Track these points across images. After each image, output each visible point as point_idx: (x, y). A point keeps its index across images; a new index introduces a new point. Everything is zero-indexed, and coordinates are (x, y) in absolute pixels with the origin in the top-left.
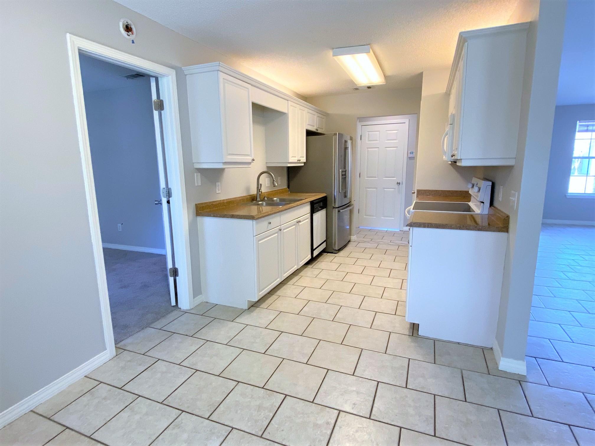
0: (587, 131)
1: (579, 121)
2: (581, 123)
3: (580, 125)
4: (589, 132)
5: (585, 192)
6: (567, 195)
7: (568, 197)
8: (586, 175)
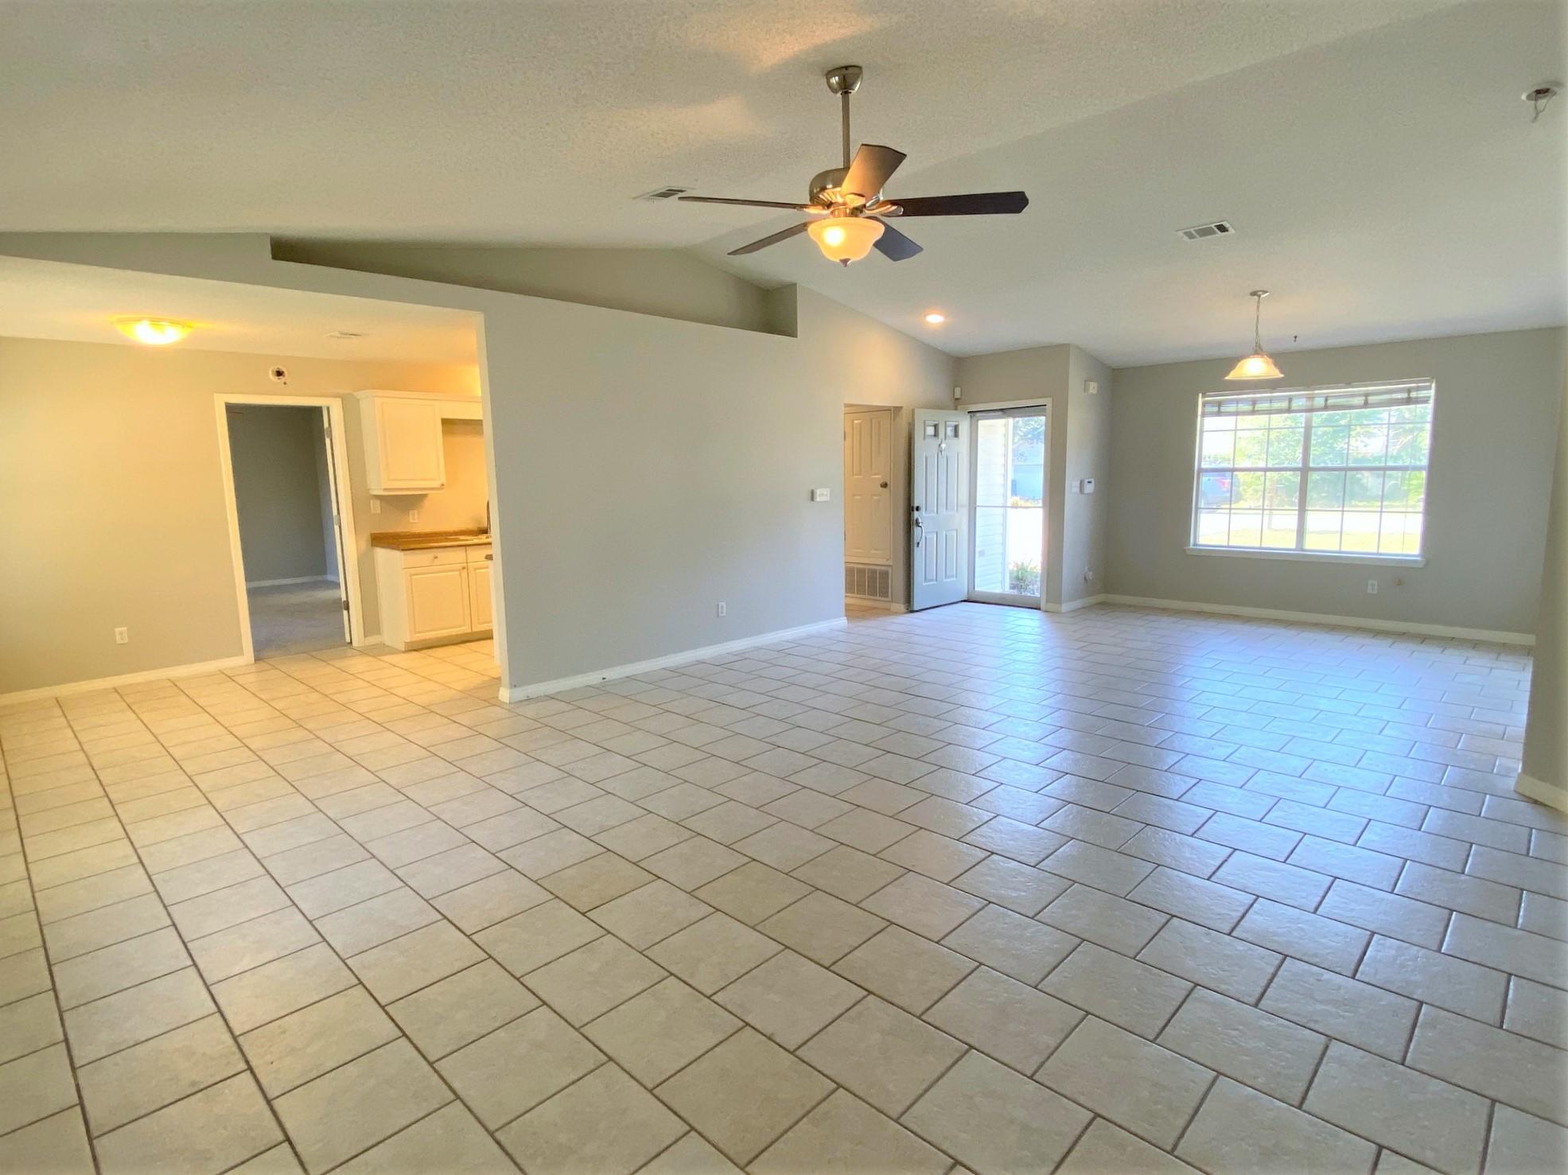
2: (1206, 399)
3: (1205, 402)
7: (1189, 553)
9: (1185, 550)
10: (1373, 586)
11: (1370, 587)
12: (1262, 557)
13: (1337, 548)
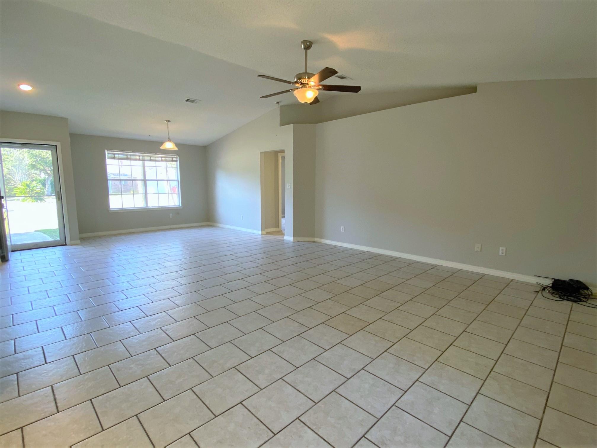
0: (114, 158)
1: (107, 150)
2: (109, 152)
3: (108, 153)
4: (116, 159)
5: (123, 206)
6: (109, 210)
7: (110, 212)
8: (121, 193)
9: (108, 211)
10: (171, 216)
11: (170, 216)
12: (134, 211)
13: (158, 205)
